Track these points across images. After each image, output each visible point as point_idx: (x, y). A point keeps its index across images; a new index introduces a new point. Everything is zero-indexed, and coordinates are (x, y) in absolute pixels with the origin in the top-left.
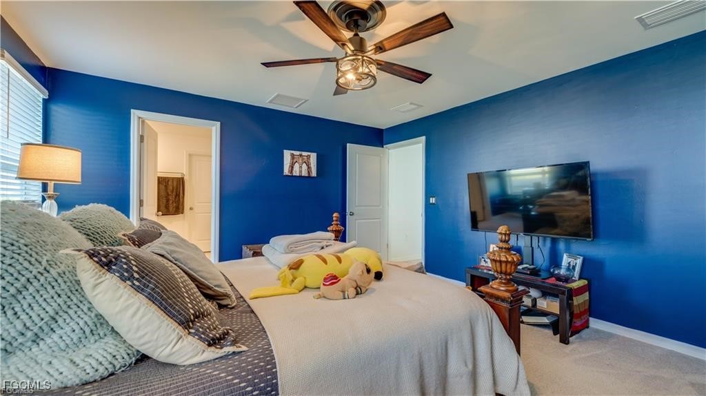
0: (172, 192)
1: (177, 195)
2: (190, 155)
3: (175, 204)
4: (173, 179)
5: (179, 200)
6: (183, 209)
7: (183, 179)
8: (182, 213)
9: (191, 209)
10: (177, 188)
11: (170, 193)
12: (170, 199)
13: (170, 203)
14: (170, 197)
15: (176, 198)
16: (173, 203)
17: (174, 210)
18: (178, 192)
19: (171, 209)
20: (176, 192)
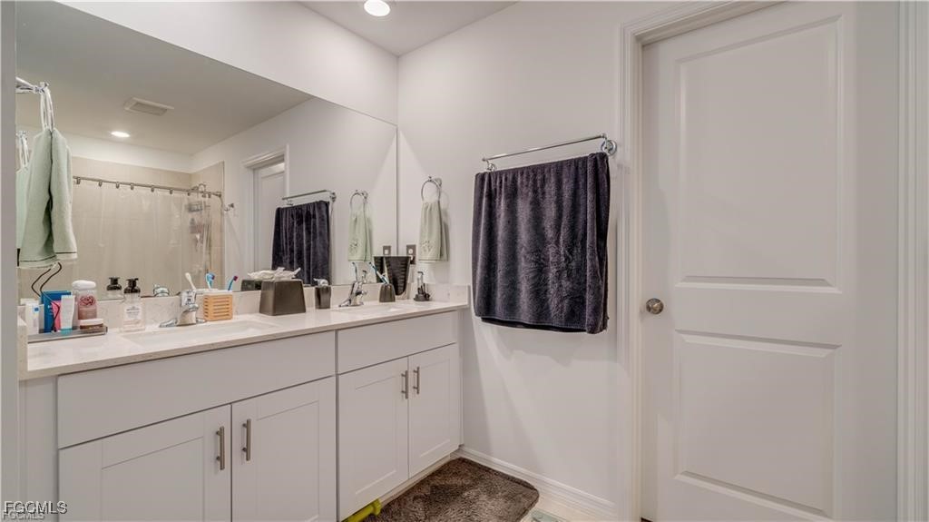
0: (558, 229)
1: (576, 242)
2: (645, 44)
7: (600, 159)
9: (654, 308)
10: (576, 207)
12: (551, 259)
13: (551, 275)
14: (551, 251)
15: (571, 253)
16: (559, 277)
17: (562, 308)
18: (580, 226)
19: (553, 303)
20: (573, 228)
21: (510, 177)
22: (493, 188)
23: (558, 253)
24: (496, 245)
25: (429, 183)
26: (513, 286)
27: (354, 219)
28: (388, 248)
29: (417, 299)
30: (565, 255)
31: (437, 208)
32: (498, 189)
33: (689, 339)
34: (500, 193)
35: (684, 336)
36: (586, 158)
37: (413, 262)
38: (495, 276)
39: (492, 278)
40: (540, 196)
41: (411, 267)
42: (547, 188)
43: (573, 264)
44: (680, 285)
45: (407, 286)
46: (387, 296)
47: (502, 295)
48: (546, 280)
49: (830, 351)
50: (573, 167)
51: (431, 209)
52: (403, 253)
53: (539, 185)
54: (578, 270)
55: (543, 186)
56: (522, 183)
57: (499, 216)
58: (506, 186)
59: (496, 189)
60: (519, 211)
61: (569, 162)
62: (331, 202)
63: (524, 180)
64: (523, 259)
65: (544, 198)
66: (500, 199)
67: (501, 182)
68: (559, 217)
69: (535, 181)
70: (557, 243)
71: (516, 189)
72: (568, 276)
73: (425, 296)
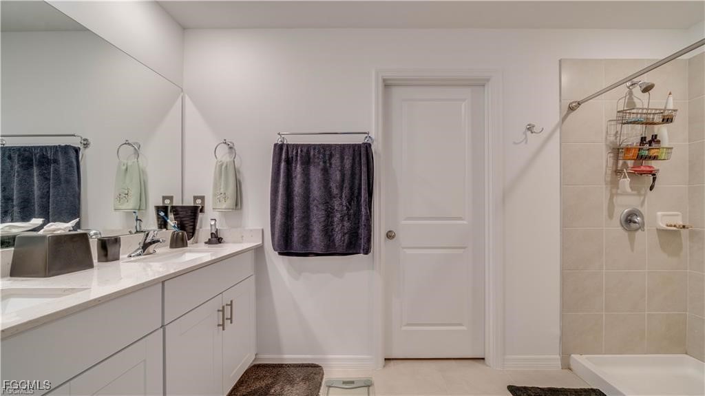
0: (341, 188)
1: (354, 197)
2: (387, 85)
3: (347, 224)
4: (343, 148)
5: (360, 210)
6: (369, 240)
7: (368, 147)
8: (367, 252)
9: (390, 235)
10: (353, 175)
11: (335, 191)
12: (336, 208)
13: (336, 219)
14: (336, 204)
15: (350, 204)
16: (342, 220)
17: (344, 240)
18: (356, 187)
19: (338, 237)
20: (352, 188)
21: (305, 150)
22: (290, 156)
23: (341, 204)
24: (293, 198)
25: (223, 144)
26: (307, 227)
27: (124, 168)
28: (171, 198)
29: (209, 242)
30: (346, 206)
31: (232, 167)
32: (294, 157)
33: (408, 251)
34: (297, 160)
35: (405, 250)
36: (360, 145)
37: (202, 211)
38: (292, 220)
39: (289, 223)
40: (328, 165)
41: (200, 215)
42: (333, 161)
43: (352, 211)
44: (404, 222)
45: (196, 232)
46: (178, 242)
47: (298, 235)
48: (332, 222)
49: (463, 250)
50: (351, 150)
51: (226, 166)
52: (189, 202)
53: (327, 158)
54: (355, 215)
55: (330, 159)
56: (314, 155)
57: (296, 177)
58: (302, 157)
59: (292, 157)
60: (311, 174)
61: (349, 146)
62: (82, 147)
63: (316, 154)
64: (315, 208)
65: (330, 167)
66: (296, 164)
67: (297, 153)
68: (343, 181)
69: (324, 155)
70: (341, 197)
71: (309, 159)
72: (348, 219)
73: (219, 239)
